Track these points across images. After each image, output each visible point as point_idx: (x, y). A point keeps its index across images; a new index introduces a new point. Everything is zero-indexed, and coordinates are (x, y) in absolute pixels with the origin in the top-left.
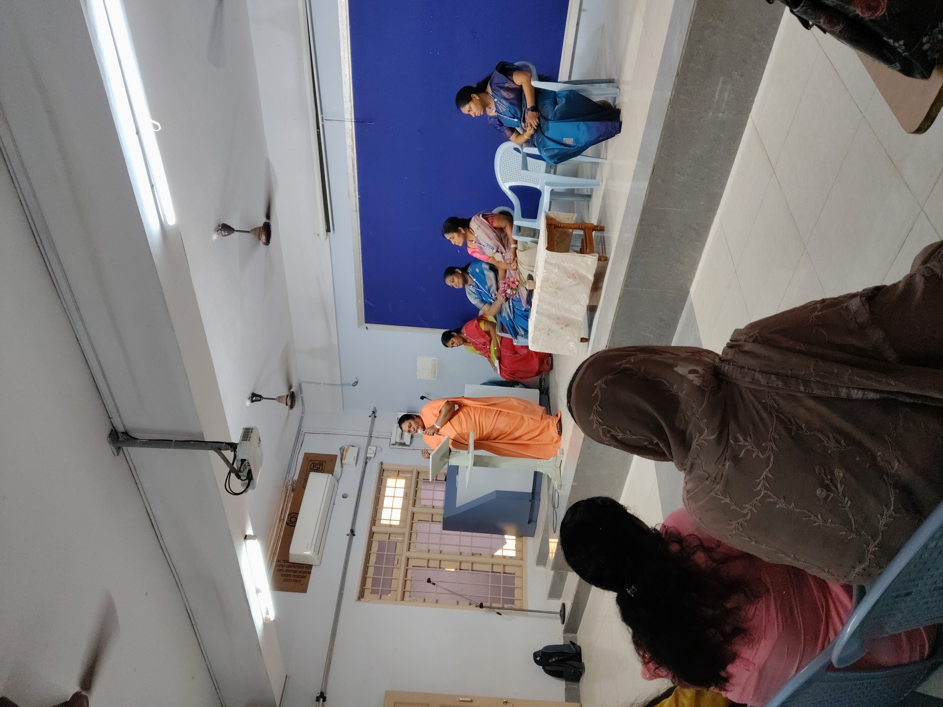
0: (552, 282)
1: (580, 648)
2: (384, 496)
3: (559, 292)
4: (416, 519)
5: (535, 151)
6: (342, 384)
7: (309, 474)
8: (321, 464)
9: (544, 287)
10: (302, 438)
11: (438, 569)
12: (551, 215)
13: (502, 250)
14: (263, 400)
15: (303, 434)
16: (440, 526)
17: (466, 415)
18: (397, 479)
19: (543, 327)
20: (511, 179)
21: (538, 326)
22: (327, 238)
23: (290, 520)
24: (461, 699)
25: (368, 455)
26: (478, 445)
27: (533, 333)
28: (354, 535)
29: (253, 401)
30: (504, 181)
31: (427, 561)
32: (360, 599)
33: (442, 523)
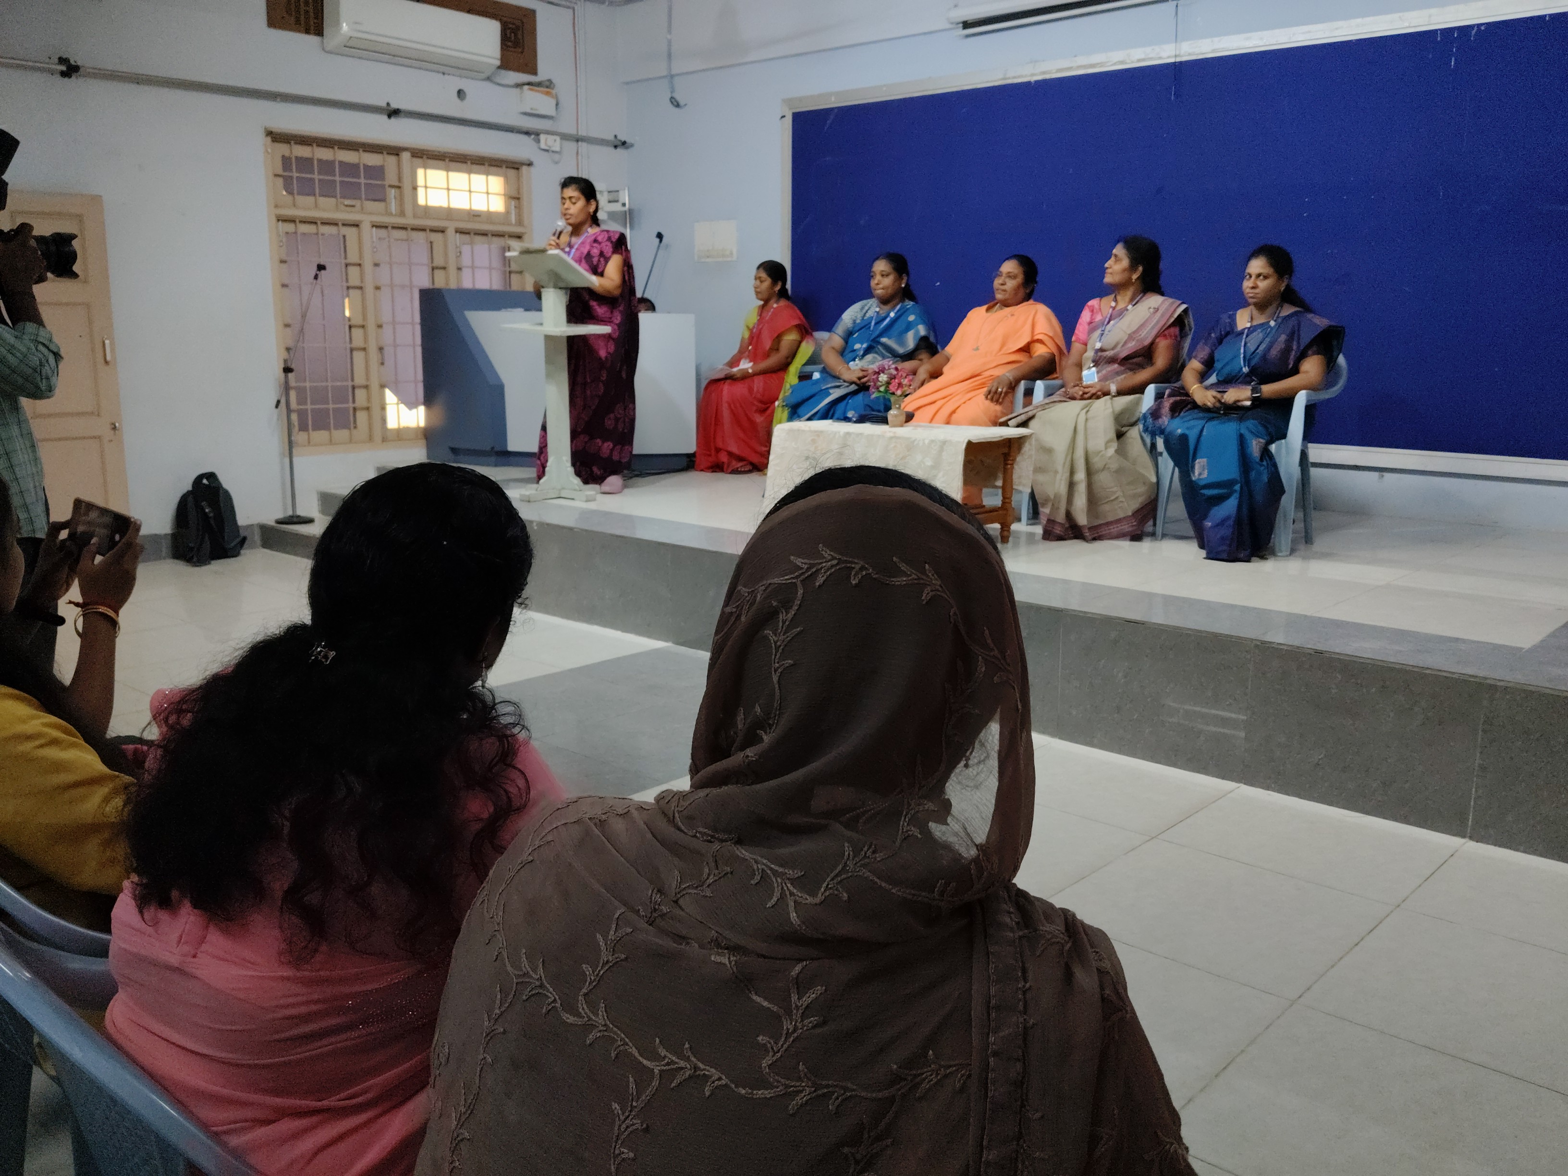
0: (907, 456)
1: (236, 555)
2: (470, 172)
4: (435, 237)
6: (672, 76)
7: (496, 19)
8: (517, 43)
9: (895, 442)
10: (563, 2)
11: (345, 284)
15: (572, 5)
16: (426, 284)
18: (504, 195)
21: (821, 438)
22: (952, 23)
24: (107, 341)
25: (542, 137)
28: (389, 116)
31: (358, 261)
32: (270, 133)
33: (431, 287)
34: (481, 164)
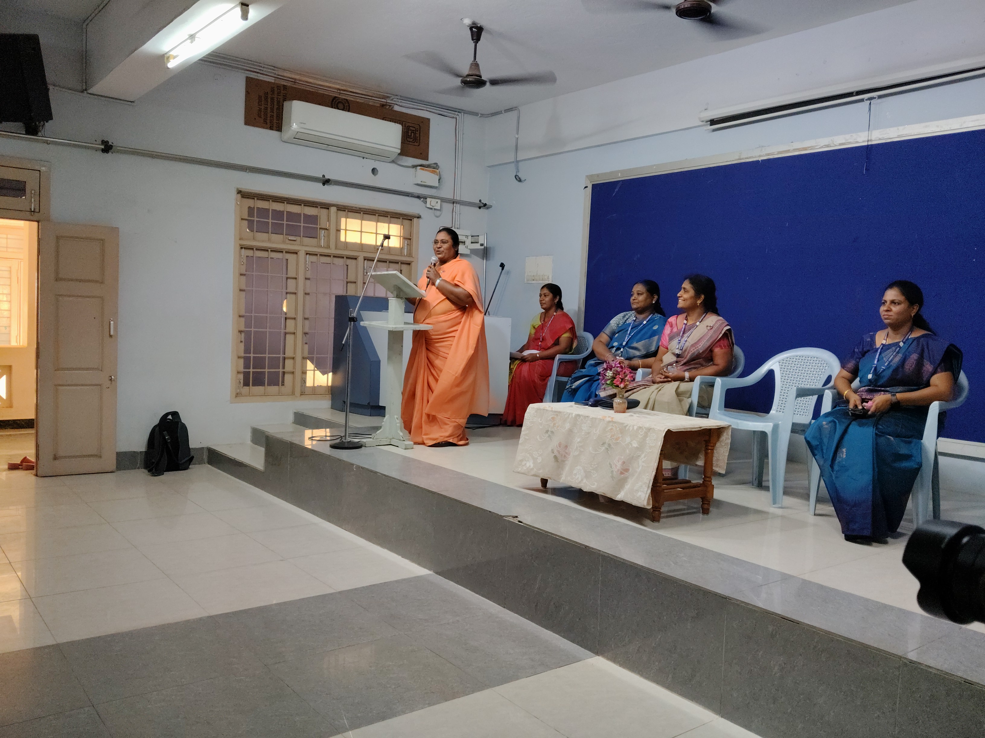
0: (619, 438)
1: (186, 468)
2: (378, 221)
3: (603, 448)
4: (349, 262)
5: (827, 407)
6: (518, 162)
7: (400, 124)
8: (415, 139)
9: (612, 426)
10: (449, 114)
11: (284, 291)
12: (725, 434)
13: (680, 361)
14: (474, 44)
15: (455, 116)
16: (341, 291)
17: (457, 320)
18: (400, 236)
19: (557, 425)
20: (785, 373)
21: (559, 417)
22: (702, 121)
23: (339, 102)
24: (112, 322)
25: (429, 200)
26: (418, 335)
27: (550, 409)
28: (324, 184)
29: (471, 29)
30: (782, 361)
31: (295, 277)
32: (239, 192)
33: (344, 294)
34: (386, 216)
